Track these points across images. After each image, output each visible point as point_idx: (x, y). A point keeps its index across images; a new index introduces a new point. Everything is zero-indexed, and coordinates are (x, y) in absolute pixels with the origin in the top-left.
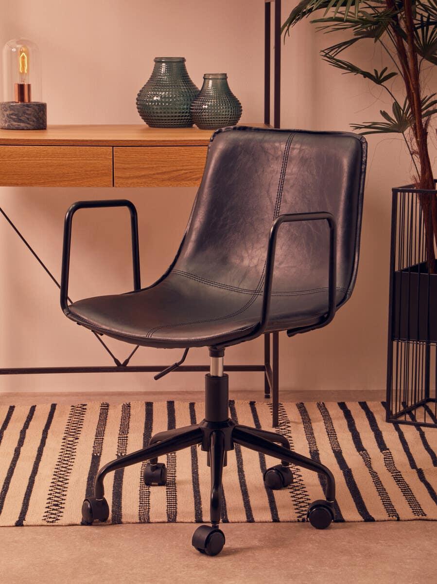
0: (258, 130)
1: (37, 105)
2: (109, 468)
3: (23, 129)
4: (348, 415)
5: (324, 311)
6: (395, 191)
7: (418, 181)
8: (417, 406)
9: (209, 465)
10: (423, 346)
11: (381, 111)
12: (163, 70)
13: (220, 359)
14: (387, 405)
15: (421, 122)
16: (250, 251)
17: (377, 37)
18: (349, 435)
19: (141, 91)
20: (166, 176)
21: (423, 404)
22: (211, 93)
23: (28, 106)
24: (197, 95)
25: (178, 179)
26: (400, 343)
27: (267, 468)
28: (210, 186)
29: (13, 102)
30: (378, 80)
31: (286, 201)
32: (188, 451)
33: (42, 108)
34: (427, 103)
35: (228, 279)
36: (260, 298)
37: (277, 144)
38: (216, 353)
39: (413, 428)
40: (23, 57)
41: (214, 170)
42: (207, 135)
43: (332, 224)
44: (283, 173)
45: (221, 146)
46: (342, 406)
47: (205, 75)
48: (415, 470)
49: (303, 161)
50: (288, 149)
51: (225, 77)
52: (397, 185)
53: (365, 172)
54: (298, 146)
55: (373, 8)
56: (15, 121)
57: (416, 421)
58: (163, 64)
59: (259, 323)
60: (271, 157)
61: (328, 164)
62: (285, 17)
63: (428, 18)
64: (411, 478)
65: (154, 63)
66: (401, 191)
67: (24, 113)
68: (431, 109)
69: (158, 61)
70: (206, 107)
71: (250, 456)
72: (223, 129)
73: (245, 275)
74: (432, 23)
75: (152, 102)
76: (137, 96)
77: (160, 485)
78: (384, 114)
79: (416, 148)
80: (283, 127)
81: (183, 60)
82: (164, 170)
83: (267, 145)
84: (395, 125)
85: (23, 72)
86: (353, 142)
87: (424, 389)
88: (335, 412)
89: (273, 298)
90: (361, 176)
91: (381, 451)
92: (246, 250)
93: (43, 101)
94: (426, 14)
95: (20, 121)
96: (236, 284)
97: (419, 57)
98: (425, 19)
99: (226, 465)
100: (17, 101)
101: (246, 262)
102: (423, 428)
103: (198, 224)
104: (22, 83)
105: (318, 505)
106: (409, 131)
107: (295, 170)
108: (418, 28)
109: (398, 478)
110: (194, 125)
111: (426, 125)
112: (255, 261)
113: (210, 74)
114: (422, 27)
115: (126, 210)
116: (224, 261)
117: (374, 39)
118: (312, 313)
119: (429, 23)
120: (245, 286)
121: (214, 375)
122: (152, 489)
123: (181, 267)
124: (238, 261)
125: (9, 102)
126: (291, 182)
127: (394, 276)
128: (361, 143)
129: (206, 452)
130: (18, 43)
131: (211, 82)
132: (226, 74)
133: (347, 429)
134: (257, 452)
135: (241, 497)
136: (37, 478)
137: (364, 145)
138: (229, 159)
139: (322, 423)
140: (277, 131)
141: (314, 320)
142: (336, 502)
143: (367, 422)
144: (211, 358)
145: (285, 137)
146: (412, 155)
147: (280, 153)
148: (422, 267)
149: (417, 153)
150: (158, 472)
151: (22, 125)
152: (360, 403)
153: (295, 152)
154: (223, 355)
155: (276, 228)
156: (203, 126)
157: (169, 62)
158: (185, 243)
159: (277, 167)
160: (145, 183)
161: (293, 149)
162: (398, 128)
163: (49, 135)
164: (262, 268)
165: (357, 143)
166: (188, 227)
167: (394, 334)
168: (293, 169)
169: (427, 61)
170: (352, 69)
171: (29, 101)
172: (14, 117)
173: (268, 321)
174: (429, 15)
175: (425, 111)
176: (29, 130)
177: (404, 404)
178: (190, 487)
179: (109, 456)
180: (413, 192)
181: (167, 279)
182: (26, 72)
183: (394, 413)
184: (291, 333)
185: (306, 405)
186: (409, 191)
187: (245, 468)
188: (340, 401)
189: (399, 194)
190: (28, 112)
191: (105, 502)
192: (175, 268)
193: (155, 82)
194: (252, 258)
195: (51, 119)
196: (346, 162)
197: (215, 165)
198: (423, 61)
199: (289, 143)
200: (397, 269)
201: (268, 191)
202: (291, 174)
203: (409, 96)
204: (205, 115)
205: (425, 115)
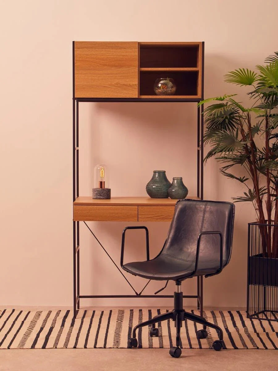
0: (194, 200)
1: (107, 190)
2: (137, 327)
3: (102, 199)
4: (231, 315)
5: (218, 268)
6: (249, 224)
7: (259, 221)
8: (260, 313)
9: (175, 327)
10: (262, 287)
11: (244, 193)
12: (157, 176)
13: (180, 286)
14: (247, 312)
15: (259, 198)
16: (191, 246)
17: (242, 164)
18: (231, 322)
19: (148, 184)
20: (158, 218)
21: (263, 312)
22: (176, 185)
23: (104, 190)
24: (170, 185)
25: (164, 218)
26: (252, 286)
27: (198, 331)
28: (176, 221)
29: (98, 188)
30: (242, 180)
31: (204, 227)
32: (166, 321)
33: (109, 191)
34: (262, 190)
35: (183, 257)
36: (194, 264)
37: (201, 206)
38: (178, 283)
39: (258, 320)
40: (102, 171)
41: (177, 215)
42: (174, 202)
43: (221, 235)
44: (204, 217)
45: (180, 206)
46: (229, 312)
47: (173, 178)
48: (256, 333)
49: (211, 212)
50: (205, 208)
51: (181, 179)
52: (250, 222)
53: (234, 217)
54: (209, 207)
55: (240, 152)
56: (99, 196)
57: (259, 317)
58: (157, 173)
59: (194, 271)
60: (199, 211)
61: (220, 214)
62: (205, 155)
63: (262, 157)
64: (254, 336)
65: (153, 173)
66: (252, 224)
67: (103, 193)
68: (263, 192)
69: (155, 172)
70: (174, 190)
71: (190, 323)
72: (181, 200)
73: (189, 255)
74: (264, 159)
75: (152, 188)
76: (146, 186)
77: (156, 336)
78: (245, 194)
79: (257, 207)
80: (204, 199)
81: (165, 172)
82: (158, 215)
83: (197, 206)
84: (249, 198)
85: (102, 177)
86: (230, 205)
87: (263, 307)
88: (226, 314)
89: (199, 264)
90: (232, 218)
91: (243, 327)
92: (189, 245)
93: (110, 188)
94: (261, 155)
95: (101, 196)
96: (185, 259)
97: (258, 172)
98: (261, 157)
99: (182, 327)
100: (99, 188)
101: (189, 250)
102: (261, 320)
103: (171, 236)
104: (102, 181)
105: (216, 342)
106: (255, 201)
107: (208, 215)
108: (258, 160)
109: (249, 336)
110: (169, 197)
111: (262, 198)
112: (193, 250)
113: (175, 178)
114: (260, 160)
115: (144, 230)
116: (181, 250)
117: (241, 164)
118: (214, 269)
119: (263, 159)
120: (189, 259)
121: (178, 292)
122: (153, 338)
123: (165, 252)
124: (186, 250)
125: (96, 188)
126: (207, 220)
127: (249, 258)
128: (233, 206)
129: (174, 322)
130: (100, 166)
131: (176, 180)
132: (182, 178)
133: (231, 320)
134: (193, 322)
135: (187, 341)
136: (108, 334)
137: (234, 207)
138: (183, 211)
139: (221, 318)
140: (202, 201)
141: (215, 271)
142: (223, 341)
143: (239, 318)
144: (176, 286)
145: (205, 203)
146: (256, 210)
147: (202, 209)
148: (260, 255)
149: (258, 209)
150: (155, 331)
151: (102, 197)
152: (237, 312)
153: (208, 209)
154: (181, 285)
155: (200, 236)
156: (173, 198)
157: (159, 172)
158: (166, 243)
159: (201, 214)
160: (150, 220)
161: (207, 208)
162: (250, 199)
163: (112, 201)
164: (195, 252)
165: (231, 206)
166: (167, 237)
167: (250, 282)
168: (207, 215)
169: (261, 174)
170: (232, 176)
171: (104, 188)
172: (98, 194)
173: (197, 271)
174: (263, 155)
175: (261, 193)
176: (104, 199)
177: (255, 312)
178: (168, 338)
179: (136, 323)
180: (257, 225)
181: (159, 257)
182: (103, 177)
183: (250, 315)
184: (206, 276)
185: (215, 312)
186: (255, 225)
187: (189, 332)
188: (229, 311)
189: (251, 225)
190: (104, 192)
191: (136, 340)
192: (162, 252)
193: (153, 180)
194: (192, 249)
195: (113, 195)
196: (227, 213)
197: (178, 214)
198: (260, 174)
199: (206, 205)
200: (250, 256)
201: (198, 224)
202: (207, 217)
203: (255, 187)
204: (173, 194)
205: (261, 195)
